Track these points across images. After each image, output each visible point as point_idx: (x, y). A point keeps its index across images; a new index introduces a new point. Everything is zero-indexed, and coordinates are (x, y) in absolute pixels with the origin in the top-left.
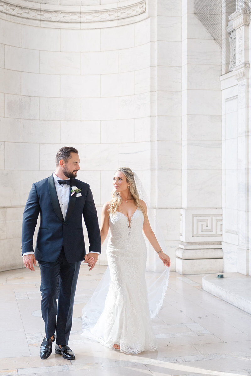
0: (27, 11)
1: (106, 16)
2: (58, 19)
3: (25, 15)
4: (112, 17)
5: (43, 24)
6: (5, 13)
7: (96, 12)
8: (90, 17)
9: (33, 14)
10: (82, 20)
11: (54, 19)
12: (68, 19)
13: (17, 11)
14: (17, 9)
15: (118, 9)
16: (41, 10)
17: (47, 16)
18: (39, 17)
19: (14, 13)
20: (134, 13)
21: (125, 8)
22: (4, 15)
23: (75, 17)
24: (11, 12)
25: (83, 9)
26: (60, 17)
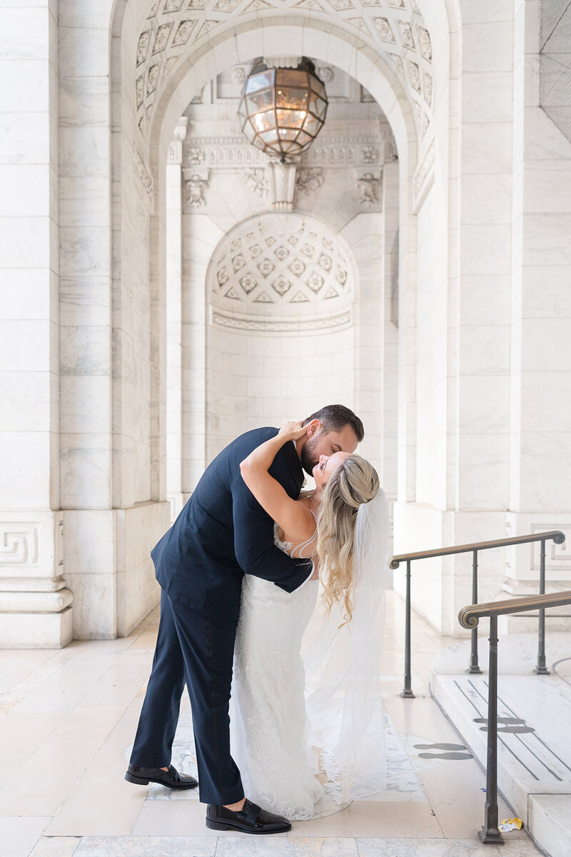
0: (252, 323)
1: (320, 324)
2: (279, 329)
3: (250, 327)
4: (326, 325)
5: (267, 334)
6: (233, 328)
7: (312, 321)
8: (307, 326)
9: (257, 326)
10: (301, 328)
11: (276, 329)
12: (287, 328)
13: (243, 325)
14: (243, 323)
15: (331, 318)
16: (264, 322)
17: (270, 326)
18: (263, 328)
19: (240, 326)
20: (342, 322)
21: (336, 317)
22: (231, 329)
23: (294, 326)
24: (238, 326)
25: (302, 319)
26: (282, 327)
